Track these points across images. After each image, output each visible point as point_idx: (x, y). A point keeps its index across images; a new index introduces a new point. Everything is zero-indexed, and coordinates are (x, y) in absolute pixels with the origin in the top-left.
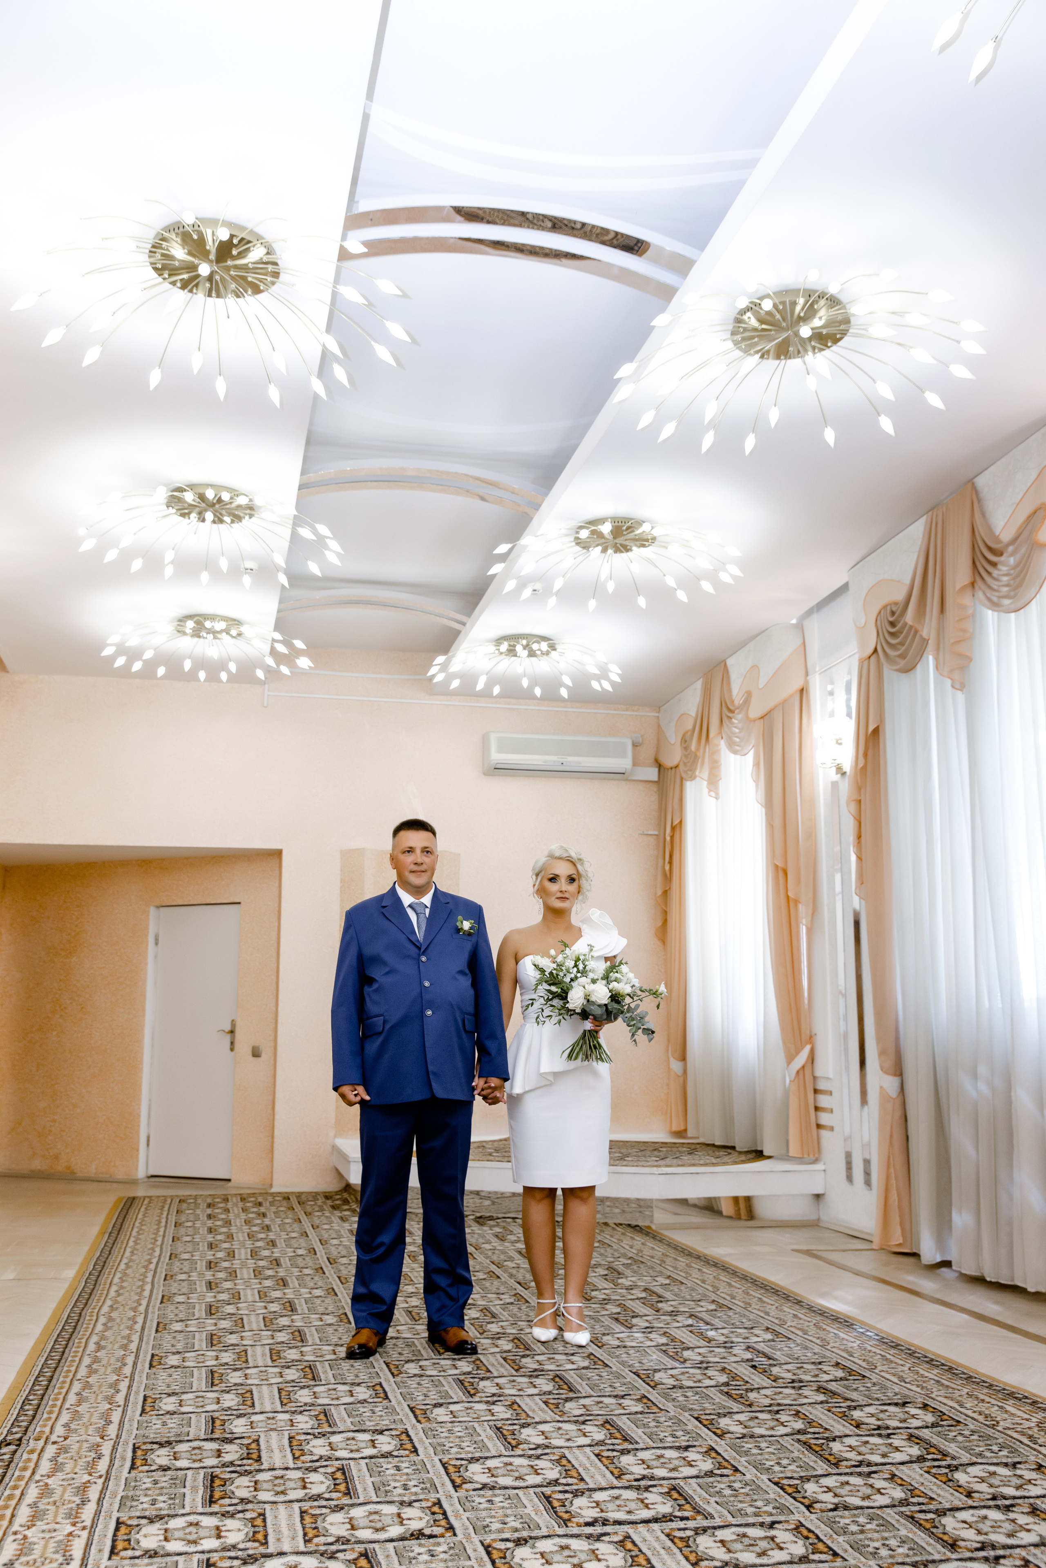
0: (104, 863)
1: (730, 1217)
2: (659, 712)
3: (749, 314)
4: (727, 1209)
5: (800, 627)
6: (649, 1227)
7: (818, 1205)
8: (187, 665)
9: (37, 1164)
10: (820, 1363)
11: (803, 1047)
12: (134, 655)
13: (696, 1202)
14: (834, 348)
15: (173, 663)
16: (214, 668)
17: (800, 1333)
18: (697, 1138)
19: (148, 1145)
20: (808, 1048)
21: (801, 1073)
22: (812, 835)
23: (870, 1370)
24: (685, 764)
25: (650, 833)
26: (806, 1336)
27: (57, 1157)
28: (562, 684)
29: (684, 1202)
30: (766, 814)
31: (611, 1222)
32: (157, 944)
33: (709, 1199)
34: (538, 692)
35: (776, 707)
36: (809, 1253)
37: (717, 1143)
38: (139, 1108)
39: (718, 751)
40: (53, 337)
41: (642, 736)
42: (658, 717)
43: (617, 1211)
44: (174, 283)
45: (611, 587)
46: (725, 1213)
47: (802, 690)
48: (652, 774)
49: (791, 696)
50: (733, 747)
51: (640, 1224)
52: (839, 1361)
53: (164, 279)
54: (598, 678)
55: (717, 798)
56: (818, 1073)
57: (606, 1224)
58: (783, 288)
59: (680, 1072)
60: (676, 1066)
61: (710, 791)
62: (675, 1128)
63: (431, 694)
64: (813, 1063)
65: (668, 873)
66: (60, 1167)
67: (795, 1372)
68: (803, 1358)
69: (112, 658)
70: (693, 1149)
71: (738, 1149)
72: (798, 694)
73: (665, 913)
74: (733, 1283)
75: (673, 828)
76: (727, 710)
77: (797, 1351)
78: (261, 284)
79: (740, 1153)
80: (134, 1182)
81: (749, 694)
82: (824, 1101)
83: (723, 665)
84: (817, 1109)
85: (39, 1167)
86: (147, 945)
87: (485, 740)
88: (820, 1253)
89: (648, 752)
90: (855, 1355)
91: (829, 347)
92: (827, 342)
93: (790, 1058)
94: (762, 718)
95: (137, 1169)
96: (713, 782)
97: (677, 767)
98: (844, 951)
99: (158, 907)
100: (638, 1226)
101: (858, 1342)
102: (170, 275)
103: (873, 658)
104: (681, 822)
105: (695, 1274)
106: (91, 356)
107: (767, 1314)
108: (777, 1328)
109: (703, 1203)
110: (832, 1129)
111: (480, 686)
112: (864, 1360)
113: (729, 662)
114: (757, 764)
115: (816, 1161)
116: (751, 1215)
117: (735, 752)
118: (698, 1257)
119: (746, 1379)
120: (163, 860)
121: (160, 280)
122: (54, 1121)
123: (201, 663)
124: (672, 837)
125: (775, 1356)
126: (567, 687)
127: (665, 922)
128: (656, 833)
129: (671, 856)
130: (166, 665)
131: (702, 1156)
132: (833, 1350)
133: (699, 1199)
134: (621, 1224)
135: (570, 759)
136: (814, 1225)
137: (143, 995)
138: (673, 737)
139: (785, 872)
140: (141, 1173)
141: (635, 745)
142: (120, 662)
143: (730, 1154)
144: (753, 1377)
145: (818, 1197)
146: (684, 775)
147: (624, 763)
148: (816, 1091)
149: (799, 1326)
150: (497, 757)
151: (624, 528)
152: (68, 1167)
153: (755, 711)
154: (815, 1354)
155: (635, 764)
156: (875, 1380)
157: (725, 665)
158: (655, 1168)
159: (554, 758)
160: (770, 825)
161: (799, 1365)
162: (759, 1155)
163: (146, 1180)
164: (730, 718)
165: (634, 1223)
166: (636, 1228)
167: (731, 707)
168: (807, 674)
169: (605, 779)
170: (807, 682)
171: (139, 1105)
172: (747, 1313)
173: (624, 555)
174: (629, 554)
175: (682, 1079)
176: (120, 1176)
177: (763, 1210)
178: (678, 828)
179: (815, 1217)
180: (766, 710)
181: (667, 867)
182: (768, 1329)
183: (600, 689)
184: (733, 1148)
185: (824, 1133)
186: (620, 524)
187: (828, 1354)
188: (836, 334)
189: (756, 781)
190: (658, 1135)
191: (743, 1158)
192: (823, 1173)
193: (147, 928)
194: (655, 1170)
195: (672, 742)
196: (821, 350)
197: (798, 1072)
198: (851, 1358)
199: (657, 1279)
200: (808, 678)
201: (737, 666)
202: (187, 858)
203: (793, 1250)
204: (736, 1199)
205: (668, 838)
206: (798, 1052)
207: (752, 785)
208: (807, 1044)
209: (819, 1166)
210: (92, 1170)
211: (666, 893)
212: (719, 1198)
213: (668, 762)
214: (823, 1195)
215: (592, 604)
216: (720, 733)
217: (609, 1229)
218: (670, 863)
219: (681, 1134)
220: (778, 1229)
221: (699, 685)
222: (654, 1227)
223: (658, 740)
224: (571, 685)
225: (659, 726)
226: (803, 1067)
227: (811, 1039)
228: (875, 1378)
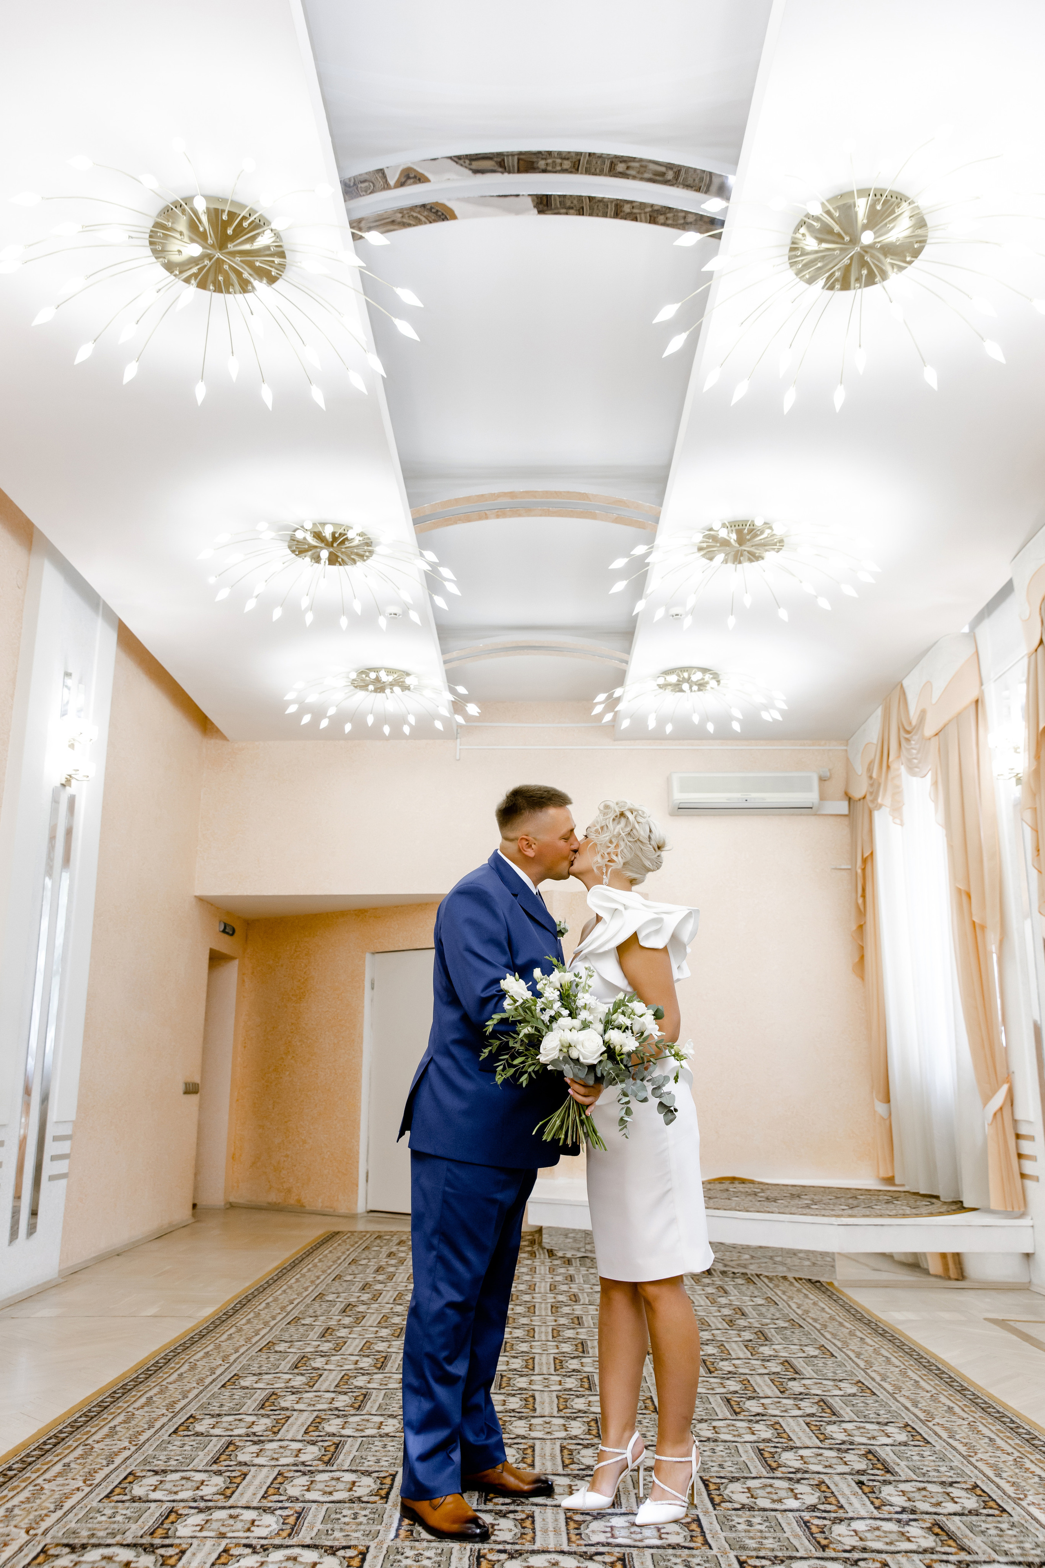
0: (327, 914)
1: (936, 1276)
2: (847, 745)
3: (803, 230)
4: (935, 1267)
5: (972, 635)
6: (831, 1284)
7: (1029, 1266)
8: (370, 720)
9: (273, 1197)
10: (951, 1484)
11: (999, 1087)
12: (318, 713)
13: (903, 1259)
14: (917, 263)
15: (357, 718)
16: (397, 722)
17: (944, 1435)
18: (903, 1185)
19: (367, 1181)
20: (1005, 1088)
21: (999, 1115)
22: (997, 855)
23: (1017, 1501)
24: (871, 793)
25: (843, 867)
26: (951, 1441)
27: (289, 1191)
28: (732, 718)
29: (888, 1257)
30: (947, 835)
31: (790, 1276)
32: (373, 988)
33: (915, 1255)
34: (710, 727)
35: (950, 721)
36: (1002, 1323)
37: (922, 1192)
38: (358, 1145)
39: (899, 776)
40: (84, 353)
41: (830, 770)
42: (846, 750)
43: (807, 1263)
44: (187, 281)
45: (748, 601)
46: (932, 1271)
47: (977, 701)
48: (842, 807)
49: (966, 708)
50: (912, 770)
51: (821, 1280)
52: (979, 1483)
53: (175, 275)
54: (766, 708)
55: (902, 825)
56: (1019, 1116)
57: (785, 1278)
58: (838, 192)
59: (885, 1114)
60: (880, 1108)
61: (894, 818)
62: (883, 1174)
63: (615, 740)
64: (1012, 1105)
65: (862, 907)
66: (292, 1201)
67: (911, 1495)
68: (932, 1474)
69: (298, 715)
70: (893, 1198)
71: (942, 1199)
72: (974, 706)
73: (862, 948)
74: (893, 1360)
75: (865, 861)
76: (907, 732)
77: (929, 1462)
78: (273, 270)
79: (945, 1203)
80: (352, 1217)
81: (923, 713)
82: (1027, 1147)
83: (899, 687)
84: (1020, 1156)
85: (275, 1200)
86: (364, 990)
87: (669, 780)
88: (1018, 1326)
89: (836, 786)
90: (1004, 1475)
91: (910, 263)
92: (905, 257)
93: (986, 1099)
94: (937, 734)
95: (356, 1204)
96: (897, 809)
97: (864, 798)
98: (1037, 978)
99: (373, 953)
100: (819, 1282)
101: (1017, 1454)
102: (181, 272)
103: (1040, 649)
104: (872, 854)
105: (854, 1344)
106: (130, 372)
107: (915, 1404)
108: (918, 1426)
109: (911, 1260)
110: (1037, 1179)
111: (652, 724)
112: (1013, 1484)
113: (906, 683)
114: (935, 783)
115: (1022, 1215)
116: (962, 1276)
117: (914, 774)
118: (868, 1323)
119: (843, 1501)
120: (376, 909)
121: (173, 277)
122: (287, 1156)
123: (382, 719)
124: (864, 870)
125: (897, 1469)
126: (738, 720)
127: (862, 958)
128: (849, 867)
129: (864, 890)
130: (351, 721)
131: (901, 1206)
132: (978, 1464)
133: (906, 1254)
134: (801, 1279)
135: (754, 795)
136: (1024, 1288)
137: (361, 1037)
138: (860, 769)
139: (969, 896)
140: (361, 1208)
141: (822, 780)
142: (306, 719)
143: (933, 1204)
144: (853, 1499)
145: (1028, 1256)
146: (871, 805)
147: (811, 797)
148: (1018, 1136)
149: (948, 1425)
150: (680, 797)
151: (746, 531)
152: (299, 1201)
153: (929, 730)
154: (951, 1468)
155: (822, 798)
156: (1016, 1518)
157: (902, 685)
158: (834, 1218)
159: (738, 795)
160: (951, 847)
161: (922, 1485)
162: (958, 1206)
163: (366, 1214)
164: (908, 740)
165: (815, 1278)
166: (815, 1284)
167: (908, 728)
168: (982, 684)
169: (793, 815)
170: (982, 692)
171: (358, 1142)
172: (891, 1402)
173: (755, 564)
174: (761, 562)
175: (887, 1122)
176: (343, 1210)
177: (973, 1268)
178: (868, 860)
179: (1027, 1280)
180: (941, 725)
181: (860, 901)
182: (907, 1425)
183: (771, 720)
184: (937, 1197)
185: (1029, 1183)
186: (741, 527)
187: (968, 1470)
188: (912, 243)
189: (936, 801)
190: (867, 1181)
191: (944, 1209)
192: (1030, 1229)
193: (364, 973)
194: (833, 1220)
195: (860, 773)
196: (901, 268)
197: (995, 1114)
198: (997, 1480)
199: (805, 1348)
200: (983, 687)
201: (912, 685)
202: (397, 907)
203: (985, 1319)
204: (944, 1256)
205: (859, 871)
206: (994, 1092)
207: (932, 805)
208: (1003, 1083)
209: (1026, 1222)
210: (319, 1204)
211: (861, 928)
212: (925, 1254)
213: (857, 794)
214: (1033, 1254)
215: (731, 621)
216: (899, 757)
217: (786, 1283)
218: (864, 896)
219: (890, 1180)
220: (980, 1292)
221: (879, 712)
222: (836, 1284)
223: (847, 773)
224: (741, 717)
225: (848, 759)
226: (1001, 1109)
227: (1009, 1079)
228: (1017, 1514)
